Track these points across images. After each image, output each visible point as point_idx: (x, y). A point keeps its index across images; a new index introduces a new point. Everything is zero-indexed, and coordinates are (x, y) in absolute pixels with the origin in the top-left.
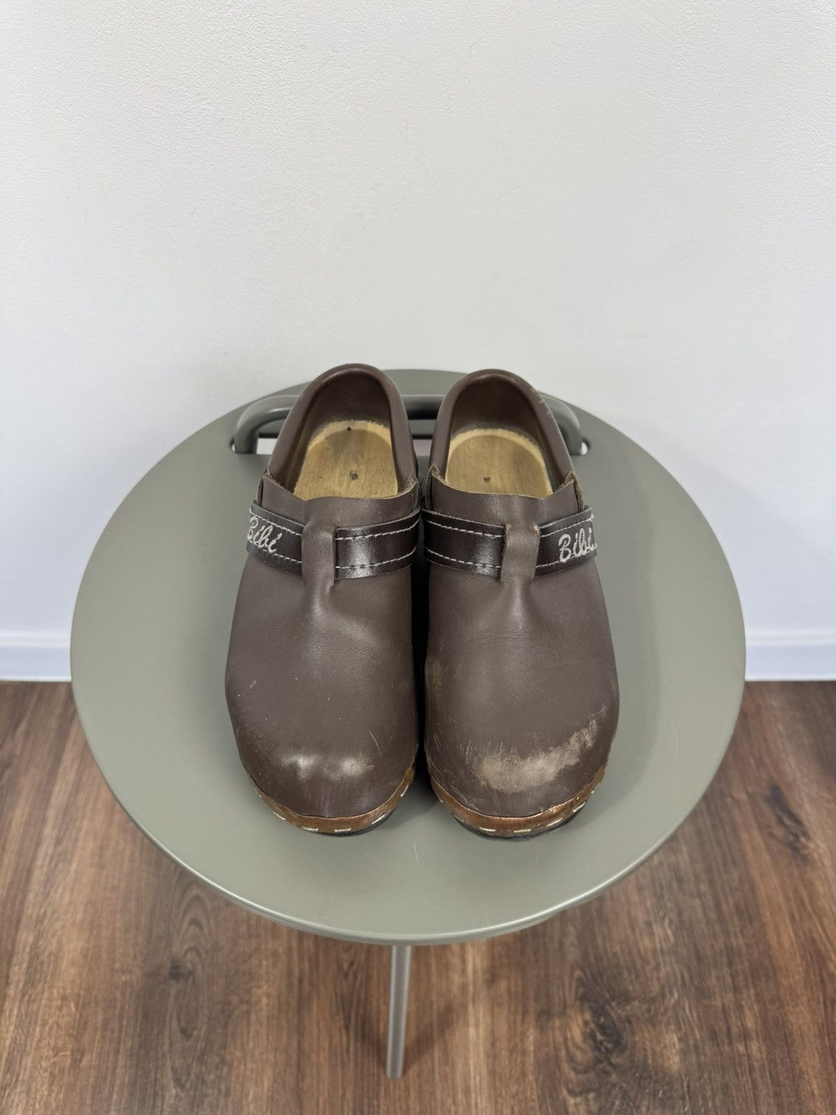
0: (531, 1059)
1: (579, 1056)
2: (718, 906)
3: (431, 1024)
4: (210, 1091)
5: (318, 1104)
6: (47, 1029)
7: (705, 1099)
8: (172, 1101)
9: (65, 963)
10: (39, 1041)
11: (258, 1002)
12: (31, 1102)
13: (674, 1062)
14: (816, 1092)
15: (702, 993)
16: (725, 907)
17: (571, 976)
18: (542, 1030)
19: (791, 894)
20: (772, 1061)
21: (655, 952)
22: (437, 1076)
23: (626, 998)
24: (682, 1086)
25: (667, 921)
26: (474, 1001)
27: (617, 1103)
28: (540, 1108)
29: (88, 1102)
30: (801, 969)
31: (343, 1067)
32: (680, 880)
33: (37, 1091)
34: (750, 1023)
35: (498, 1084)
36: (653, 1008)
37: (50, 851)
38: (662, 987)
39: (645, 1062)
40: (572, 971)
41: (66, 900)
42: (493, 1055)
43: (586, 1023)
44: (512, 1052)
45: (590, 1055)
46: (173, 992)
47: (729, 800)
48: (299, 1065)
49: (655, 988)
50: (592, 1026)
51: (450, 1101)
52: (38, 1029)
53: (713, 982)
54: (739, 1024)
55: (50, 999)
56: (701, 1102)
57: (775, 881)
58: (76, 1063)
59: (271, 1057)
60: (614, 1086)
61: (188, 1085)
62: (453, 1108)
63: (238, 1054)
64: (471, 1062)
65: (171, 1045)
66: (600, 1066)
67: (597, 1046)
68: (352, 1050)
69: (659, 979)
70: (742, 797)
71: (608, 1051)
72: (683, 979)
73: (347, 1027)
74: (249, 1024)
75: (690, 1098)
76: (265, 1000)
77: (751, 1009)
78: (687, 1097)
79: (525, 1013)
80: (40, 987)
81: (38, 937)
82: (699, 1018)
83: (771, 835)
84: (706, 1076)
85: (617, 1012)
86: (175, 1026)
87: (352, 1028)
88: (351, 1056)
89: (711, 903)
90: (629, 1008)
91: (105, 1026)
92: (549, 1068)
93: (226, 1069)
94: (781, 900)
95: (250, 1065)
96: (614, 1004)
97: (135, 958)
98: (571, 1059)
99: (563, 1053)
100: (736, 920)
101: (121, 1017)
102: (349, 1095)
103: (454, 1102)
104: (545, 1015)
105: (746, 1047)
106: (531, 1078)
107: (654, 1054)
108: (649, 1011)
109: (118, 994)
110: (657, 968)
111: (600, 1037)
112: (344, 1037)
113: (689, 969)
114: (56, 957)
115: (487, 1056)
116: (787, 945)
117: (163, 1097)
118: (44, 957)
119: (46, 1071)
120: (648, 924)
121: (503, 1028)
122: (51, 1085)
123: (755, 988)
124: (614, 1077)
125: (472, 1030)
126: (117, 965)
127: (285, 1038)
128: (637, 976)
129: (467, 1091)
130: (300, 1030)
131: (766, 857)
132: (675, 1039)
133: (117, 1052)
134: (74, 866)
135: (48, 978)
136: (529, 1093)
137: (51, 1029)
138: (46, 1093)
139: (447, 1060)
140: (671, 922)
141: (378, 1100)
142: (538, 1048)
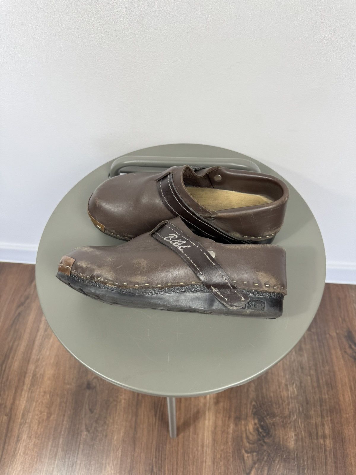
0: (230, 436)
1: (251, 437)
2: (318, 381)
3: (190, 417)
4: (99, 435)
5: (141, 445)
6: (38, 403)
7: (303, 460)
8: (84, 437)
9: (46, 379)
10: (35, 408)
11: (120, 401)
12: (31, 431)
13: (292, 444)
14: (353, 463)
15: (307, 417)
16: (321, 381)
17: (251, 404)
18: (236, 425)
19: (352, 379)
20: (335, 448)
21: (288, 397)
22: (191, 439)
23: (273, 415)
24: (294, 455)
25: (294, 385)
26: (209, 410)
27: (266, 458)
28: (233, 456)
29: (52, 433)
30: (352, 411)
31: (153, 431)
32: (302, 368)
33: (33, 427)
34: (327, 431)
35: (216, 445)
36: (285, 421)
37: (42, 334)
38: (290, 413)
39: (279, 442)
40: (251, 402)
41: (48, 353)
42: (214, 433)
43: (255, 424)
44: (223, 432)
45: (256, 437)
46: (87, 394)
47: (328, 336)
48: (135, 428)
49: (287, 412)
50: (258, 425)
51: (195, 449)
52: (34, 404)
53: (312, 413)
54: (322, 431)
55: (40, 392)
56: (302, 461)
57: (345, 372)
58: (48, 418)
59: (124, 423)
60: (265, 451)
61: (91, 431)
62: (196, 452)
63: (111, 421)
64: (205, 435)
65: (85, 415)
66: (260, 442)
67: (259, 434)
68: (157, 424)
69: (288, 409)
70: (334, 334)
71: (264, 436)
72: (299, 410)
73: (155, 415)
74: (116, 410)
75: (297, 460)
76: (123, 401)
77: (328, 425)
78: (296, 459)
79: (230, 417)
80: (36, 387)
81: (36, 367)
82: (305, 427)
83: (345, 352)
84: (305, 451)
85: (269, 421)
86: (87, 407)
87: (158, 416)
88: (157, 427)
89: (315, 379)
90: (274, 419)
91: (60, 404)
92: (238, 441)
93: (106, 427)
94: (347, 381)
95: (116, 426)
96: (268, 417)
97: (73, 379)
98: (247, 438)
99: (244, 435)
100: (325, 387)
101: (66, 402)
102: (154, 442)
103: (197, 450)
104: (238, 419)
105: (324, 441)
106: (230, 443)
107: (283, 439)
108: (283, 422)
109: (66, 393)
110: (288, 404)
111: (260, 430)
112: (154, 419)
113: (302, 406)
114: (43, 376)
115: (212, 432)
116: (347, 400)
117: (81, 435)
118: (38, 375)
119: (36, 420)
120: (286, 385)
121: (220, 422)
122: (38, 425)
123: (331, 417)
124: (265, 447)
125: (207, 422)
126: (66, 382)
127: (130, 416)
128: (279, 407)
129: (203, 446)
130: (136, 415)
131: (342, 362)
132: (293, 435)
133: (64, 415)
134: (51, 340)
135: (40, 384)
136: (228, 450)
137: (39, 404)
138: (36, 428)
139: (195, 433)
140: (296, 385)
141: (166, 445)
142: (234, 431)
